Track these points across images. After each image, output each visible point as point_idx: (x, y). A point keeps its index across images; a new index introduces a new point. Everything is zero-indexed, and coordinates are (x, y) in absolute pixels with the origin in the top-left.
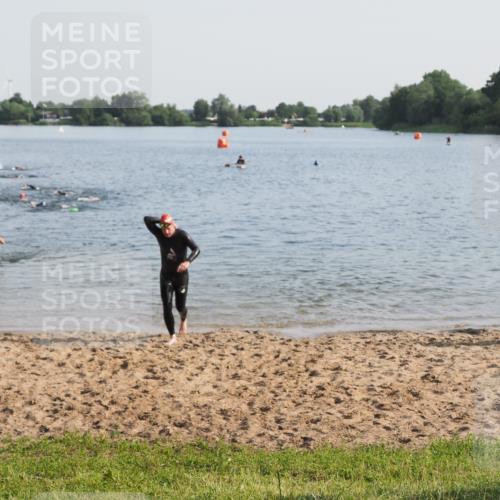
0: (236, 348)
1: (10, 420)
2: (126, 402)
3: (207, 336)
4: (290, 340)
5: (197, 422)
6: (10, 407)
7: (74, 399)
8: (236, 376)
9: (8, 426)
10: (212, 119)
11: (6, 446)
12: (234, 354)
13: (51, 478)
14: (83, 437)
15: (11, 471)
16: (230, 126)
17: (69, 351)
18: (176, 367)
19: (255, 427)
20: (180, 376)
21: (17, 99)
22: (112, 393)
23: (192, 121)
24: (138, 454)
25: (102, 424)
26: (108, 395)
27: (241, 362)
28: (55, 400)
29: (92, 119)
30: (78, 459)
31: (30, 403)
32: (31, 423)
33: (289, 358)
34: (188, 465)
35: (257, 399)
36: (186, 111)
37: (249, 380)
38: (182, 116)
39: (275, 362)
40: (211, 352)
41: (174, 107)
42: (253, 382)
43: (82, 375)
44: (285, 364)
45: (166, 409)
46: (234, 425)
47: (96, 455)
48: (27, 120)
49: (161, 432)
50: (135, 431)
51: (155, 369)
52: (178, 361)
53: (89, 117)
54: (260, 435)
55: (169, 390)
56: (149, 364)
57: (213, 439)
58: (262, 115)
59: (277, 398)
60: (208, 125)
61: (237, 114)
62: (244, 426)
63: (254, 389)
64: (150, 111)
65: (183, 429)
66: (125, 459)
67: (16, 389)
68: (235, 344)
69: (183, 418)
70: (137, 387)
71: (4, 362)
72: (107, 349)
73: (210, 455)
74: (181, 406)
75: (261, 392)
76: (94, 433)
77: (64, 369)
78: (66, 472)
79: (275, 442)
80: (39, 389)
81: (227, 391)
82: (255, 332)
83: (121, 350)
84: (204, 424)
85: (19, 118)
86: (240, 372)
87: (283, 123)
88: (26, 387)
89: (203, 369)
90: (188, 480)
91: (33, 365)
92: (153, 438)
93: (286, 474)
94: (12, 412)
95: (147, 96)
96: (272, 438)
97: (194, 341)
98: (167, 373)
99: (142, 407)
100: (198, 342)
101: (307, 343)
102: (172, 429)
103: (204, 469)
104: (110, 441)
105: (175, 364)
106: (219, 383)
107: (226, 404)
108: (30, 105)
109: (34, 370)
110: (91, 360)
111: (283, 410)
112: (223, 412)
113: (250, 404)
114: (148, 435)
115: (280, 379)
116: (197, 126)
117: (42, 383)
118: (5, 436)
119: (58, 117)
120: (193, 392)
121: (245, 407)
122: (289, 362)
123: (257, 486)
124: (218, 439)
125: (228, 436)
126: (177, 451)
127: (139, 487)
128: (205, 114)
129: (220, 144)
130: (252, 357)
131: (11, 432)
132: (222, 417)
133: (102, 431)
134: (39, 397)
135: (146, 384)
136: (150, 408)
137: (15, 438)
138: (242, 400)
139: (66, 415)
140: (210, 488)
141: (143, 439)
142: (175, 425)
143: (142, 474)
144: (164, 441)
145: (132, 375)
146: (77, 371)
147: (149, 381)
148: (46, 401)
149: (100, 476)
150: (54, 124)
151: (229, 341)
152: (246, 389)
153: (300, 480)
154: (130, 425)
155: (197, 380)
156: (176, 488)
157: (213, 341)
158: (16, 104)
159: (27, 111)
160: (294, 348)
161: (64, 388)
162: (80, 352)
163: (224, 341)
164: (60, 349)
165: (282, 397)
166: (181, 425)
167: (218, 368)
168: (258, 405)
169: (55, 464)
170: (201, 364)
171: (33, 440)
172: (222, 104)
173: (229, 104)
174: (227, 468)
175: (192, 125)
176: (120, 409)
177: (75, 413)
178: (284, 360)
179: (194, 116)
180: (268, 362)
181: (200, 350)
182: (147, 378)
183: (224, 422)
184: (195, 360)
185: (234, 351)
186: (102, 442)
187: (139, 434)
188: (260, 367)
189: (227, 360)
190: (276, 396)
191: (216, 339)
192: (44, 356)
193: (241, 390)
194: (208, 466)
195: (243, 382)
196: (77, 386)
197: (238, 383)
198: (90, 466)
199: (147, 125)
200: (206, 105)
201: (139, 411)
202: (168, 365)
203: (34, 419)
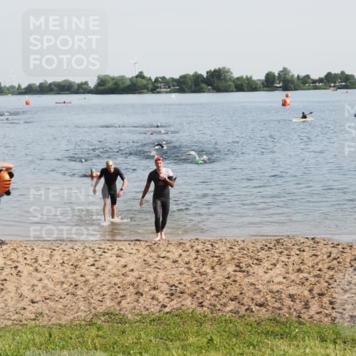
0: (299, 250)
1: (141, 300)
2: (221, 289)
3: (278, 241)
4: (338, 245)
5: (273, 303)
6: (141, 291)
7: (185, 286)
8: (299, 270)
9: (140, 305)
10: (278, 85)
11: (138, 318)
12: (298, 255)
13: (171, 341)
14: (192, 313)
15: (143, 335)
16: (292, 90)
17: (180, 252)
18: (256, 264)
19: (314, 307)
20: (259, 270)
21: (141, 76)
22: (211, 282)
23: (264, 87)
24: (231, 325)
25: (205, 304)
26: (209, 283)
27: (303, 260)
28: (172, 287)
29: (193, 88)
30: (188, 328)
31: (155, 289)
32: (155, 302)
33: (339, 258)
34: (267, 333)
35: (316, 287)
36: (259, 80)
37: (309, 273)
38: (256, 84)
39: (328, 260)
40: (281, 252)
41: (251, 78)
42: (312, 274)
43: (190, 269)
44: (335, 262)
45: (250, 294)
46: (299, 306)
47: (201, 325)
48: (148, 90)
49: (246, 310)
50: (228, 309)
51: (241, 265)
52: (257, 260)
53: (191, 87)
54: (318, 313)
55: (252, 280)
56: (236, 261)
57: (284, 315)
58: (314, 82)
59: (330, 286)
60: (276, 90)
61: (296, 81)
62: (307, 306)
63: (313, 280)
64: (233, 81)
65: (262, 308)
66: (222, 329)
67: (144, 278)
68: (298, 247)
69: (262, 300)
70: (228, 278)
71: (136, 259)
72: (207, 250)
73: (282, 327)
74: (260, 291)
75: (318, 282)
76: (199, 310)
77: (177, 265)
78: (181, 337)
79: (329, 318)
80: (160, 279)
81: (293, 281)
82: (313, 239)
83: (217, 251)
84: (278, 305)
85: (143, 89)
86: (302, 267)
87: (331, 87)
88: (151, 277)
89: (275, 265)
90: (268, 344)
91: (156, 262)
92: (241, 314)
93: (338, 341)
94: (142, 295)
95: (232, 71)
96: (327, 315)
97: (268, 245)
98: (249, 268)
99: (233, 292)
100: (271, 246)
101: (351, 246)
102: (254, 308)
103: (279, 336)
104: (211, 316)
105: (256, 261)
106: (287, 275)
107: (293, 290)
108: (150, 79)
109: (156, 265)
110: (196, 258)
111: (334, 295)
112: (291, 296)
113: (311, 291)
114: (238, 312)
115: (331, 273)
116: (268, 91)
117: (162, 274)
118: (138, 311)
119: (169, 87)
120: (268, 282)
121: (306, 293)
122: (338, 260)
123: (318, 350)
124: (287, 315)
125: (295, 313)
126: (258, 324)
127: (233, 349)
128: (273, 82)
129: (284, 104)
130: (311, 257)
131: (142, 308)
132: (290, 299)
133: (205, 309)
134: (160, 284)
135: (236, 276)
136: (238, 293)
137: (145, 313)
138: (304, 287)
139: (179, 297)
140: (284, 350)
141: (234, 315)
142: (256, 305)
143: (234, 340)
144: (249, 316)
145: (225, 269)
146: (186, 266)
147: (237, 273)
148: (165, 287)
149: (205, 340)
150: (167, 92)
151: (294, 245)
152: (307, 279)
153: (349, 346)
154: (225, 305)
155: (271, 273)
156: (260, 350)
157: (283, 245)
158: (139, 79)
159: (148, 84)
160: (342, 250)
161: (178, 278)
162: (188, 253)
163: (290, 245)
164: (174, 250)
165: (333, 286)
166: (261, 305)
167: (286, 265)
168: (316, 291)
169: (173, 332)
170: (274, 261)
171: (157, 314)
172: (285, 74)
173: (291, 74)
174: (295, 337)
175: (264, 91)
176: (217, 293)
177: (186, 296)
178: (334, 259)
179: (265, 83)
180: (323, 260)
181: (273, 251)
182: (235, 271)
183: (292, 303)
184: (269, 259)
185: (298, 252)
186: (205, 316)
187: (231, 311)
188: (317, 264)
189: (292, 258)
190: (329, 285)
191: (284, 243)
192: (163, 255)
193: (304, 280)
194: (281, 335)
195: (305, 275)
196: (186, 277)
197: (301, 276)
198: (198, 334)
199: (232, 91)
200: (274, 76)
201: (230, 295)
202: (251, 262)
203: (157, 300)
